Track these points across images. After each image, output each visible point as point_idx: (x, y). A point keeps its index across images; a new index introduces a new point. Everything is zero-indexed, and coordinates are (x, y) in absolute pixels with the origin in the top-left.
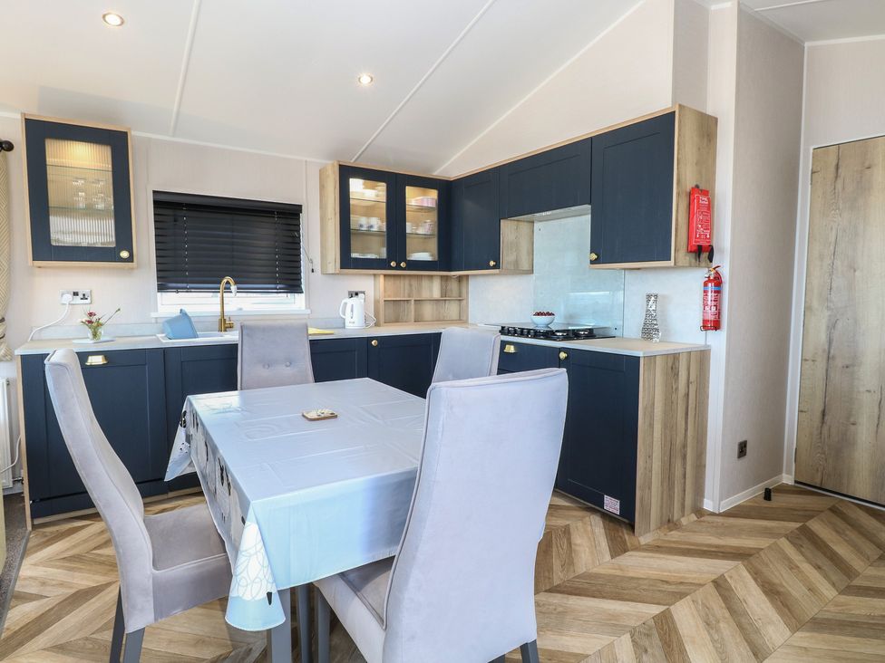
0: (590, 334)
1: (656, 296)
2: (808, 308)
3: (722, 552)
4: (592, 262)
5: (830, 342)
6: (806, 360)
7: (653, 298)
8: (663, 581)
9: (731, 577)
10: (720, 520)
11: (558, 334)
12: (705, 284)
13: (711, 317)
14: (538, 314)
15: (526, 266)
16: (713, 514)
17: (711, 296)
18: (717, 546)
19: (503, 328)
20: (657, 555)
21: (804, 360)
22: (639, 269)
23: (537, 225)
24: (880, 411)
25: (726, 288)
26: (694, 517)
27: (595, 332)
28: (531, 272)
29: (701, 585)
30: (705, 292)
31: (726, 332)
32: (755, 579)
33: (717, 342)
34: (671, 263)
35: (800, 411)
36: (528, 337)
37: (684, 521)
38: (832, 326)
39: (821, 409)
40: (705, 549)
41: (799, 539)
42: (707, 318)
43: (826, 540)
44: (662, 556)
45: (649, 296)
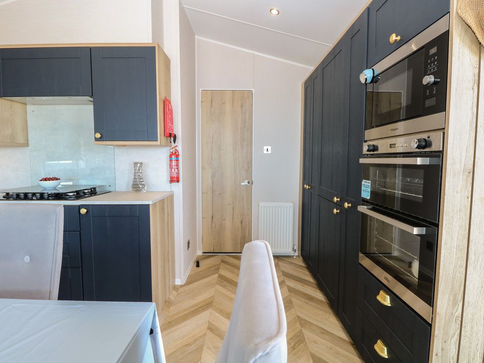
0: (93, 192)
1: (141, 164)
2: (203, 168)
3: (200, 307)
4: (96, 139)
5: (213, 183)
6: (204, 193)
7: (139, 165)
8: (186, 345)
9: (213, 321)
10: (187, 288)
11: (70, 194)
12: (171, 156)
13: (175, 175)
14: (46, 179)
15: (21, 140)
16: (182, 286)
17: (174, 163)
18: (196, 305)
19: (8, 194)
20: (173, 329)
21: (203, 193)
22: (125, 146)
23: (29, 108)
24: (233, 212)
25: (180, 158)
26: (175, 293)
27: (97, 190)
28: (26, 144)
29: (205, 335)
30: (171, 160)
31: (182, 183)
32: (222, 315)
33: (178, 189)
34: (158, 143)
35: (203, 218)
36: (32, 199)
37: (172, 298)
38: (213, 176)
39: (211, 215)
40: (192, 310)
41: (222, 282)
42: (173, 176)
43: (231, 278)
44: (176, 328)
45: (136, 164)
